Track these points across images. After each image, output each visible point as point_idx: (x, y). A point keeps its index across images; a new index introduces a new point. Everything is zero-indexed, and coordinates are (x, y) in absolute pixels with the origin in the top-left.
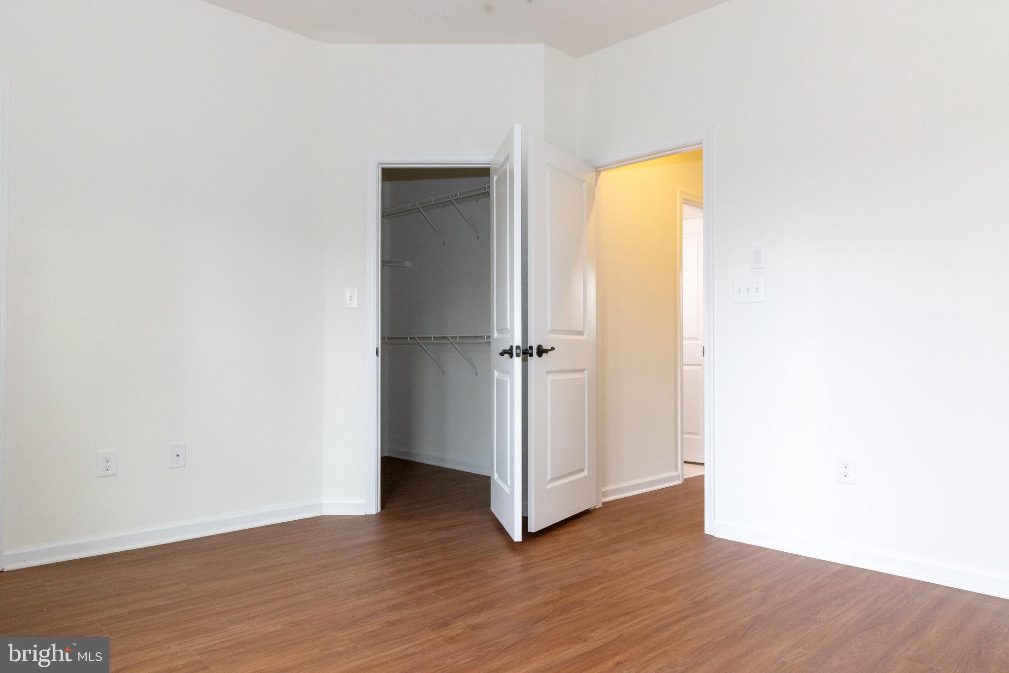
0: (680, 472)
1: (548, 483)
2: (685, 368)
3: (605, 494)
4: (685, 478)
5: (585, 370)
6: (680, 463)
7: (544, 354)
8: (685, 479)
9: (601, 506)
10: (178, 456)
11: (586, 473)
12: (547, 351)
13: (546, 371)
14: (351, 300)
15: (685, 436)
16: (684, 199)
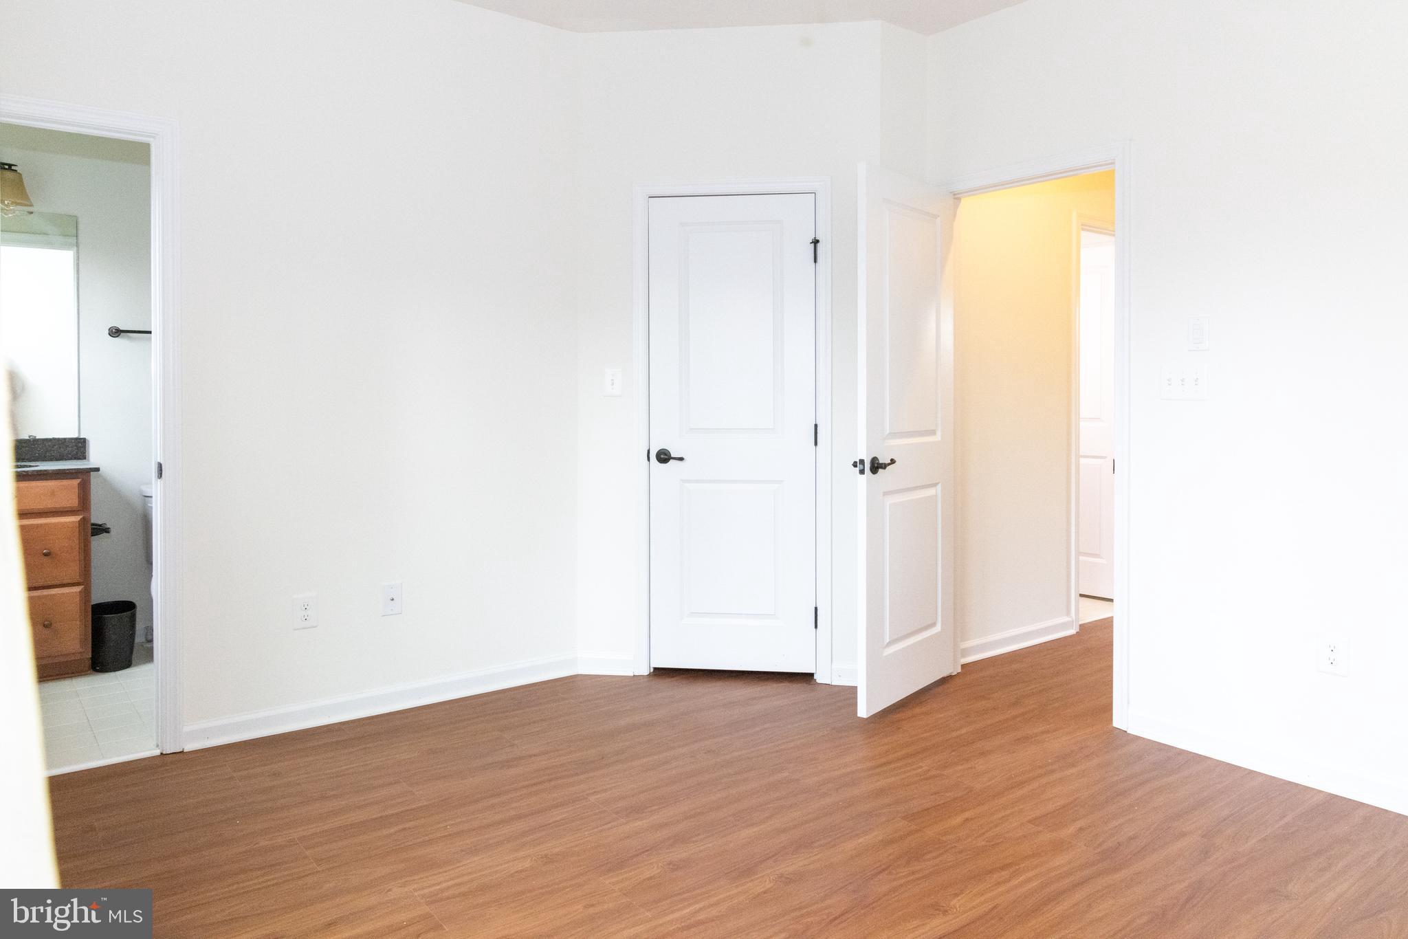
0: (1074, 618)
1: (885, 647)
2: (1082, 461)
3: (965, 653)
4: (1080, 623)
5: (937, 484)
6: (1073, 595)
7: (880, 470)
8: (1080, 625)
9: (959, 670)
10: (393, 600)
11: (938, 628)
12: (884, 466)
13: (884, 493)
14: (613, 384)
15: (1081, 558)
16: (1082, 225)
